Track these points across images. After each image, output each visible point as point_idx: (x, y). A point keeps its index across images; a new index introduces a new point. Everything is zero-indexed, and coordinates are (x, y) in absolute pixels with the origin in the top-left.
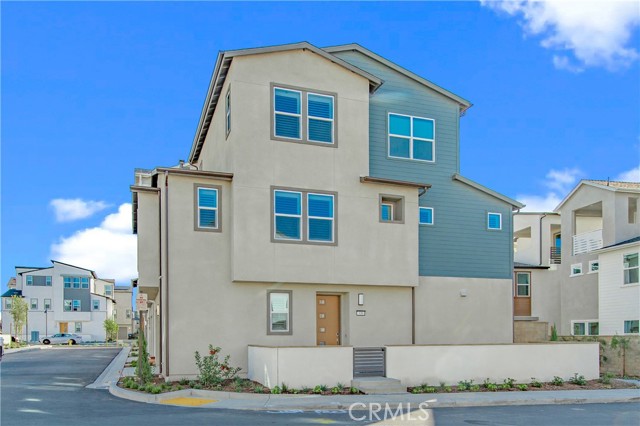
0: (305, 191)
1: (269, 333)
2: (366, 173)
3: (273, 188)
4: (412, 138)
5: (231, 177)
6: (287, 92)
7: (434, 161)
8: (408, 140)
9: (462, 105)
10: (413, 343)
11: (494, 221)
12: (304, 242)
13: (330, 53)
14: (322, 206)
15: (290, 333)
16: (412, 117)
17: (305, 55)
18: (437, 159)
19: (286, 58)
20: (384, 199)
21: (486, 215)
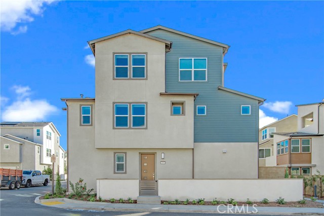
0: (130, 103)
1: (115, 173)
2: (163, 91)
3: (114, 103)
4: (193, 70)
5: (94, 100)
6: (122, 56)
7: (206, 80)
8: (191, 71)
9: (224, 47)
10: (193, 178)
11: (245, 110)
12: (130, 128)
13: (144, 33)
14: (140, 110)
15: (125, 173)
16: (193, 59)
17: (130, 36)
18: (208, 79)
19: (120, 39)
20: (173, 104)
21: (240, 107)
